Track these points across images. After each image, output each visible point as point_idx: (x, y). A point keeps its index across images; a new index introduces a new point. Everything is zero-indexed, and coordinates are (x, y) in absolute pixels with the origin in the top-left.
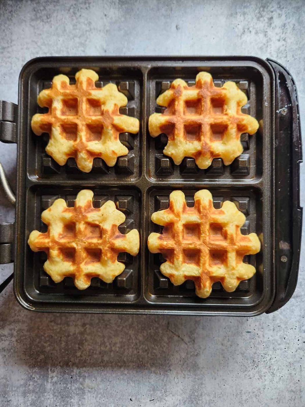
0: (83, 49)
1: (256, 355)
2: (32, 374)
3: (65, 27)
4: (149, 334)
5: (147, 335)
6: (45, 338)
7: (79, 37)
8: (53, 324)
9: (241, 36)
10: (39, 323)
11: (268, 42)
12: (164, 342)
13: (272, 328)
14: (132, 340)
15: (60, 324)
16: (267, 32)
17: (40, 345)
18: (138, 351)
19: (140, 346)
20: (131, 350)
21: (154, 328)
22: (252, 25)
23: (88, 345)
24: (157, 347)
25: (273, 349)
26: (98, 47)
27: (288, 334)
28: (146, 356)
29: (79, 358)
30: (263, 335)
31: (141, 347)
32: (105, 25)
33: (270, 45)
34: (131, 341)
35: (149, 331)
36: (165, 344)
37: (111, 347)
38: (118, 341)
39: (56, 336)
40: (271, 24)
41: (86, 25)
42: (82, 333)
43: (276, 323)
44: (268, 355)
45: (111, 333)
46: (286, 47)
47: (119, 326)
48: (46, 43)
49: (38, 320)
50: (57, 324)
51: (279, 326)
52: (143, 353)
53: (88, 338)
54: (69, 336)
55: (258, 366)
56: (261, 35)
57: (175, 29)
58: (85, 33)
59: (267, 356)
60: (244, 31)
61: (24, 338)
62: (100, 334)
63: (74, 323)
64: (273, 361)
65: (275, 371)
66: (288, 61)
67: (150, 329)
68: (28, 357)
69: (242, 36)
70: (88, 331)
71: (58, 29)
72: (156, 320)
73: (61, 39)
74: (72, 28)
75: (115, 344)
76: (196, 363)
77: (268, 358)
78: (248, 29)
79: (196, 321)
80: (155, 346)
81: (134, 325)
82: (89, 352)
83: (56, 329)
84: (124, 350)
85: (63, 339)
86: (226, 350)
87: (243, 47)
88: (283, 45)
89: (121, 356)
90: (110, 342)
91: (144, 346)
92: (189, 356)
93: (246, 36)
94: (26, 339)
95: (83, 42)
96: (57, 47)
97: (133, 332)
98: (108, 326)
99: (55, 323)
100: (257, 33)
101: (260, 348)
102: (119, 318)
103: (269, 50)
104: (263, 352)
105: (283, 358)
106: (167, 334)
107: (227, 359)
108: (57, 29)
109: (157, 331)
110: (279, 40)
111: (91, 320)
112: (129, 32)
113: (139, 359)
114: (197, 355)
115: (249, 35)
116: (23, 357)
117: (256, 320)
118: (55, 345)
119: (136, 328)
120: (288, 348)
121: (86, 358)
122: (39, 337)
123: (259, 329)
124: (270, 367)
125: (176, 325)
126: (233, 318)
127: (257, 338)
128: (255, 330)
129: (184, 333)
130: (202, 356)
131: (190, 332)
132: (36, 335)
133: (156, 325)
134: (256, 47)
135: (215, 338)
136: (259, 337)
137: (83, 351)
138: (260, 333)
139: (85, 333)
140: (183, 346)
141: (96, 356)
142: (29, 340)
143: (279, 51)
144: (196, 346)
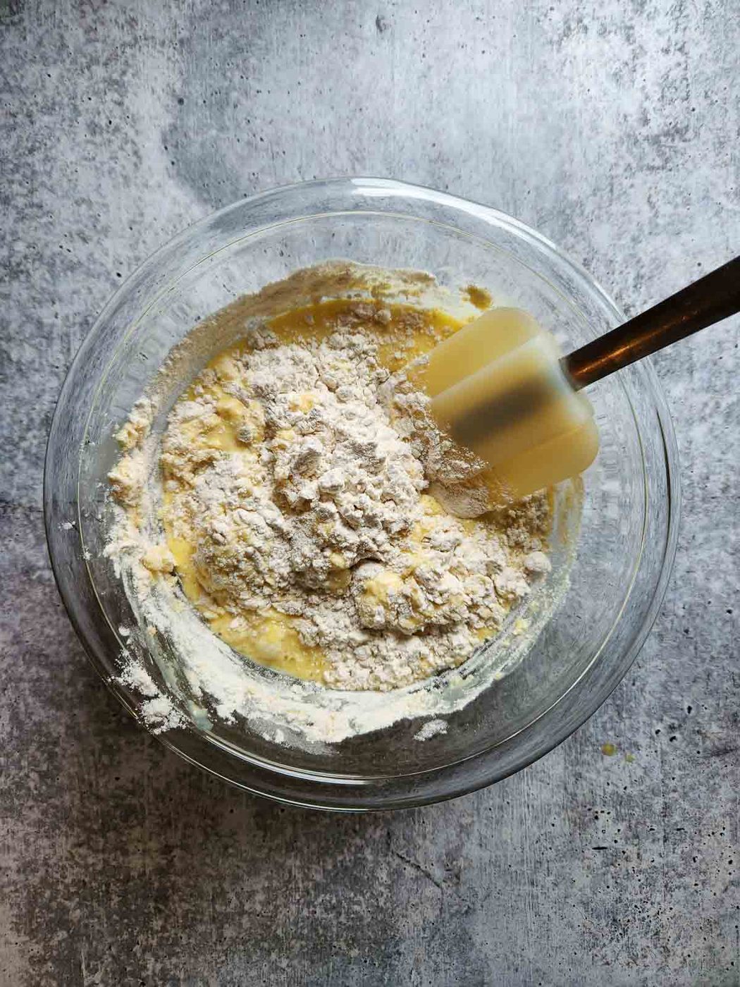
0: (116, 97)
1: (619, 905)
2: (38, 979)
3: (62, 37)
4: (339, 864)
5: (335, 866)
6: (67, 886)
7: (106, 64)
8: (83, 851)
9: (560, 43)
10: (48, 851)
11: (635, 57)
12: (381, 885)
13: (661, 836)
14: (297, 882)
15: (103, 851)
16: (632, 28)
17: (54, 905)
18: (312, 909)
19: (317, 897)
20: (293, 908)
21: (353, 849)
22: (589, 10)
23: (182, 900)
24: (361, 898)
25: (666, 886)
26: (159, 90)
27: (702, 847)
28: (335, 922)
29: (160, 935)
30: (638, 854)
31: (320, 900)
32: (176, 26)
33: (643, 65)
34: (292, 885)
35: (340, 858)
36: (382, 889)
37: (242, 905)
38: (259, 887)
39: (95, 880)
41: (123, 28)
42: (162, 872)
43: (673, 821)
44: (652, 903)
45: (238, 867)
46: (686, 69)
47: (260, 848)
48: (12, 83)
49: (45, 843)
50: (97, 851)
51: (678, 830)
52: (324, 916)
53: (180, 881)
54: (128, 879)
55: (625, 931)
56: (616, 39)
57: (374, 28)
58: (119, 53)
59: (648, 906)
60: (569, 28)
61: (12, 888)
62: (209, 871)
63: (141, 846)
64: (663, 918)
65: (671, 942)
66: (694, 110)
67: (342, 852)
68: (27, 938)
69: (563, 44)
70: (178, 864)
71: (45, 42)
72: (357, 827)
73: (54, 72)
74: (82, 39)
75: (252, 894)
76: (465, 931)
77: (652, 912)
78: (580, 21)
79: (461, 826)
80: (355, 895)
81: (299, 844)
82: (185, 916)
83: (93, 864)
84: (276, 907)
85: (112, 887)
86: (541, 898)
87: (567, 71)
88: (679, 64)
89: (269, 923)
90: (239, 889)
91: (328, 898)
92: (447, 916)
93: (573, 44)
94: (16, 891)
95: (115, 76)
96: (45, 96)
97: (298, 863)
98: (231, 851)
99: (90, 848)
100: (603, 32)
101: (630, 889)
102: (259, 828)
103: (639, 80)
104: (639, 896)
105: (690, 909)
106: (388, 863)
107: (546, 918)
108: (40, 43)
109: (359, 855)
110: (667, 51)
111: (184, 836)
112: (243, 42)
113: (316, 930)
114: (467, 912)
115: (583, 39)
116: (13, 937)
117: (618, 818)
118: (95, 904)
119: (306, 851)
120: (704, 883)
121: (176, 934)
122: (51, 886)
123: (627, 839)
124: (657, 934)
125: (409, 840)
126: (559, 814)
127: (623, 863)
128: (616, 842)
129: (433, 857)
130: (481, 915)
131: (447, 855)
132: (41, 882)
133: (358, 841)
134: (602, 73)
135: (513, 869)
136: (627, 859)
137: (168, 916)
138: (631, 850)
139: (172, 871)
140: (430, 891)
141: (204, 927)
142: (25, 894)
143: (666, 83)
144: (463, 889)
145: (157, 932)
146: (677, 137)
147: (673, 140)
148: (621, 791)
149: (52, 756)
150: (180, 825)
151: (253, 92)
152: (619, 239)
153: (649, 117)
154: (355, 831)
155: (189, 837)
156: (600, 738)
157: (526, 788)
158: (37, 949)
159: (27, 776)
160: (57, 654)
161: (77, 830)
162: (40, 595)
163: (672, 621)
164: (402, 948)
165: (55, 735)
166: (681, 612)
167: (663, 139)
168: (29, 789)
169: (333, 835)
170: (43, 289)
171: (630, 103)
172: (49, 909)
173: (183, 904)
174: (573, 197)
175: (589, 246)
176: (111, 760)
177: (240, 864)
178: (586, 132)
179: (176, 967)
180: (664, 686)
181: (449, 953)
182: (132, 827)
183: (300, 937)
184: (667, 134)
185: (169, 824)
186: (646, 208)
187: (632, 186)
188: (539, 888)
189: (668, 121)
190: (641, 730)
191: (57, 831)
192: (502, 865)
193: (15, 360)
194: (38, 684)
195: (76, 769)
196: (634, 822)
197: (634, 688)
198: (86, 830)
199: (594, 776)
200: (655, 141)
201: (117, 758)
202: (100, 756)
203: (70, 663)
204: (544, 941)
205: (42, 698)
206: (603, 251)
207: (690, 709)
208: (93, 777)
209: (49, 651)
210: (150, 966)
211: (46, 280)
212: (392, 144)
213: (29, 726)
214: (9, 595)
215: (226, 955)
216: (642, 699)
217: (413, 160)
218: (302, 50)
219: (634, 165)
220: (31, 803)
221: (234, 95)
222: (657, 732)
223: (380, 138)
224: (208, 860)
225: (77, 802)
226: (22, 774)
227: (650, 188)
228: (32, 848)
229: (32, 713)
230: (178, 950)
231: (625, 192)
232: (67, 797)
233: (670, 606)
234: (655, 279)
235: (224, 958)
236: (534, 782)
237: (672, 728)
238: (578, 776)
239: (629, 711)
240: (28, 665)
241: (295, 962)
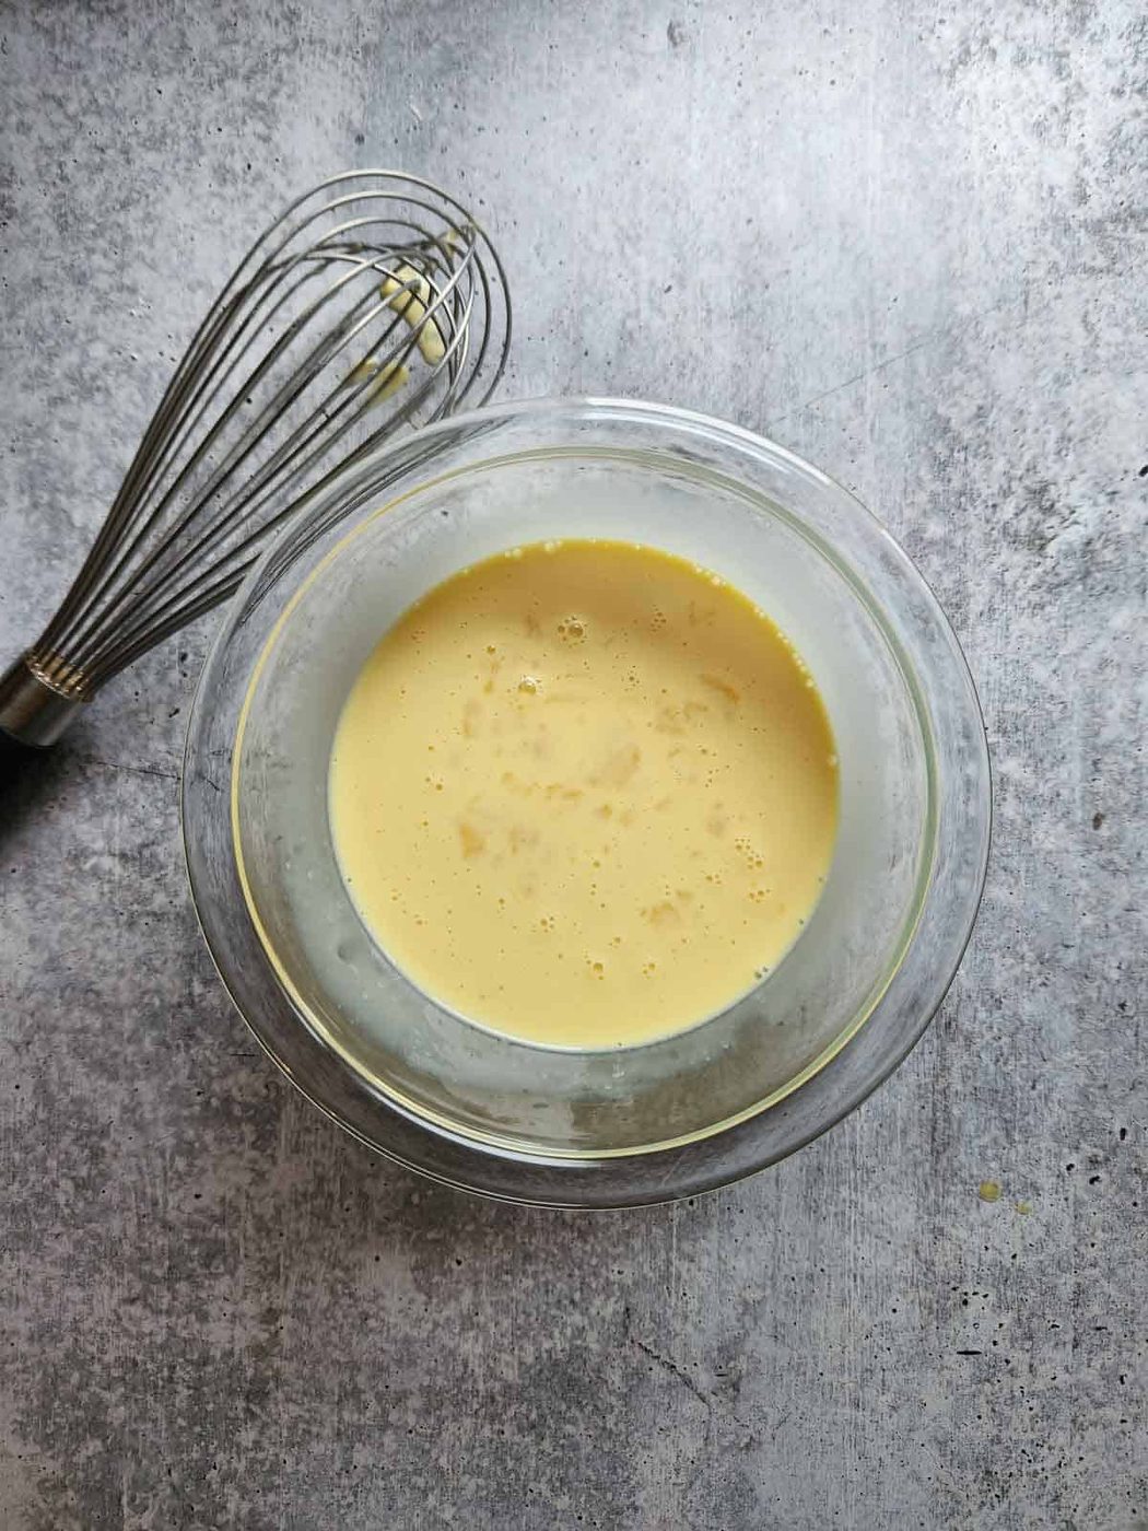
0: (261, 128)
1: (996, 1448)
2: (51, 1516)
3: (183, 34)
4: (545, 1355)
5: (538, 1358)
6: (106, 1367)
7: (247, 79)
8: (136, 1310)
9: (952, 74)
10: (80, 1307)
11: (1069, 100)
12: (610, 1393)
13: (1069, 1337)
14: (475, 1381)
15: (169, 1313)
16: (1065, 55)
17: (84, 1396)
18: (497, 1427)
19: (506, 1406)
20: (468, 1422)
21: (569, 1331)
22: (999, 25)
23: (288, 1400)
24: (578, 1414)
25: (1074, 1421)
26: (328, 123)
27: (1136, 1361)
28: (533, 1451)
29: (252, 1454)
30: (1031, 1366)
31: (511, 1413)
32: (359, 24)
33: (1082, 112)
34: (468, 1386)
35: (547, 1345)
36: (613, 1400)
37: (385, 1413)
38: (413, 1386)
39: (153, 1360)
40: (1084, 19)
41: (277, 24)
42: (260, 1351)
43: (1088, 1315)
44: (1050, 1448)
45: (382, 1350)
47: (417, 1321)
48: (102, 101)
49: (76, 1294)
50: (158, 1312)
51: (1099, 1329)
52: (517, 1438)
53: (290, 1369)
54: (205, 1360)
55: (1005, 1492)
56: (1041, 72)
57: (665, 39)
58: (269, 60)
59: (1044, 1452)
60: (967, 52)
61: (19, 1365)
62: (336, 1354)
63: (229, 1308)
64: (1069, 1474)
65: (1079, 1514)
67: (551, 1337)
68: (38, 1449)
69: (958, 75)
70: (287, 1341)
71: (156, 41)
72: (577, 1296)
73: (168, 86)
74: (214, 38)
75: (401, 1398)
76: (743, 1477)
77: (1050, 1463)
78: (985, 41)
79: (745, 1303)
80: (569, 1408)
81: (482, 1319)
82: (292, 1428)
83: (151, 1334)
84: (441, 1421)
85: (179, 1373)
86: (870, 1429)
87: (961, 115)
88: (1137, 113)
89: (427, 1446)
90: (381, 1388)
91: (523, 1409)
92: (716, 1451)
93: (973, 76)
94: (26, 1370)
95: (261, 97)
96: (151, 123)
97: (479, 1349)
98: (372, 1323)
99: (146, 1305)
100: (1021, 60)
101: (1015, 1422)
102: (419, 1288)
103: (1074, 135)
104: (1031, 1436)
105: (1112, 1461)
106: (625, 1358)
107: (875, 1463)
108: (148, 42)
109: (579, 1342)
110: (1119, 93)
111: (299, 1294)
112: (459, 54)
113: (503, 1461)
114: (748, 1446)
115: (988, 70)
116: (15, 1446)
117: (1001, 1305)
118: (150, 1398)
119: (493, 1330)
120: (1136, 1419)
121: (277, 1455)
122: (81, 1365)
123: (1013, 1340)
124: (1057, 1498)
125: (659, 1322)
126: (904, 1293)
127: (1005, 1379)
128: (995, 1343)
129: (696, 1352)
130: (770, 1451)
131: (720, 1350)
132: (67, 1357)
133: (577, 1319)
134: (1016, 121)
135: (826, 1378)
136: (1011, 1372)
137: (265, 1425)
138: (1019, 1358)
139: (276, 1350)
140: (690, 1407)
141: (322, 1446)
142: (39, 1376)
143: (1117, 142)
144: (743, 1407)
145: (247, 1449)
146: (1132, 226)
147: (1125, 229)
148: (1007, 1262)
149: (96, 1155)
150: (293, 1278)
151: (471, 130)
152: (1036, 377)
153: (1089, 192)
154: (572, 1302)
155: (308, 1297)
156: (975, 1172)
157: (853, 1248)
158: (52, 1467)
159: (55, 1184)
160: (115, 989)
161: (129, 1276)
162: (94, 897)
163: (1099, 988)
164: (640, 1499)
165: (103, 1120)
166: (1114, 975)
167: (1110, 227)
168: (57, 1205)
169: (537, 1309)
170: (129, 417)
171: (1059, 170)
172: (76, 1403)
173: (291, 1406)
174: (964, 309)
175: (987, 386)
176: (190, 1165)
177: (386, 1346)
178: (989, 211)
179: (274, 1509)
180: (1084, 1094)
181: (716, 1512)
182: (216, 1276)
183: (477, 1472)
184: (1116, 219)
185: (276, 1274)
186: (1079, 330)
187: (1058, 297)
188: (867, 1413)
189: (1118, 200)
190: (1043, 1162)
191: (97, 1277)
192: (809, 1373)
193: (78, 524)
194: (81, 1037)
195: (134, 1177)
196: (1026, 1313)
197: (1034, 1093)
198: (142, 1276)
199: (963, 1234)
200: (1096, 228)
201: (198, 1162)
202: (172, 1159)
203: (135, 1006)
204: (871, 1501)
205: (87, 1060)
206: (1009, 396)
207: (1123, 1132)
208: (159, 1192)
209: (103, 985)
210: (231, 1506)
211: (136, 405)
212: (682, 214)
213: (62, 1103)
214: (45, 894)
215: (356, 1496)
216: (1045, 1112)
217: (716, 244)
218: (550, 68)
219: (1063, 265)
220: (58, 1228)
221: (443, 132)
222: (1070, 1167)
223: (665, 206)
224: (335, 1337)
225: (131, 1230)
226: (46, 1180)
227: (1087, 301)
228: (55, 1302)
229: (69, 1084)
230: (278, 1481)
231: (1047, 306)
232: (116, 1224)
233: (1096, 963)
234: (1090, 443)
235: (351, 1499)
236: (867, 1237)
237: (1093, 1162)
238: (938, 1233)
239: (1025, 1131)
240: (68, 1005)
241: (466, 1513)
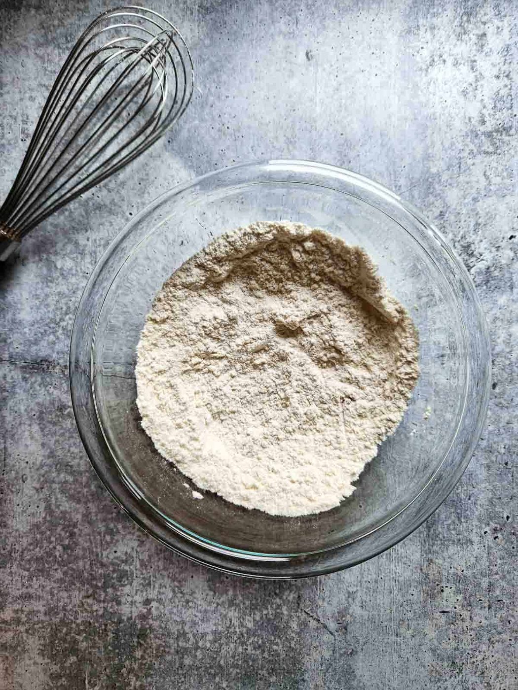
1: (457, 652)
4: (264, 616)
5: (262, 618)
6: (78, 625)
8: (90, 601)
9: (427, 71)
10: (66, 600)
11: (477, 81)
12: (293, 632)
13: (486, 605)
14: (235, 628)
15: (104, 602)
16: (475, 61)
17: (68, 638)
18: (245, 647)
19: (248, 638)
20: (232, 646)
21: (274, 606)
22: (447, 49)
23: (156, 637)
24: (279, 641)
25: (489, 640)
27: (515, 614)
28: (260, 657)
29: (140, 661)
30: (471, 617)
31: (250, 641)
33: (482, 86)
34: (232, 630)
35: (265, 612)
36: (293, 635)
37: (197, 642)
38: (209, 630)
39: (98, 622)
40: (482, 46)
42: (143, 617)
43: (495, 595)
44: (479, 652)
45: (196, 616)
46: (511, 89)
47: (210, 603)
49: (65, 594)
50: (100, 601)
51: (499, 601)
52: (253, 652)
53: (156, 624)
54: (120, 621)
55: (461, 671)
56: (465, 69)
57: (305, 57)
59: (477, 653)
60: (433, 61)
61: (40, 625)
62: (176, 618)
63: (130, 599)
64: (487, 662)
65: (492, 680)
66: (515, 115)
67: (267, 609)
68: (49, 661)
69: (429, 71)
70: (154, 612)
72: (277, 591)
75: (204, 635)
76: (350, 667)
77: (480, 658)
78: (441, 56)
79: (349, 593)
80: (275, 639)
81: (237, 601)
82: (157, 649)
83: (97, 611)
84: (221, 645)
85: (109, 627)
86: (403, 645)
87: (431, 88)
88: (506, 86)
89: (215, 656)
90: (195, 632)
91: (256, 639)
92: (337, 655)
93: (436, 71)
94: (43, 627)
97: (236, 614)
98: (190, 604)
99: (94, 599)
100: (456, 64)
101: (465, 641)
102: (211, 590)
103: (479, 97)
104: (471, 647)
105: (506, 657)
106: (298, 617)
107: (406, 659)
109: (278, 611)
110: (498, 77)
111: (159, 593)
112: (218, 65)
113: (247, 662)
114: (351, 653)
115: (442, 68)
116: (39, 660)
117: (458, 592)
118: (97, 638)
119: (242, 606)
120: (516, 638)
121: (151, 661)
122: (67, 625)
123: (463, 606)
124: (483, 673)
125: (313, 601)
126: (416, 587)
127: (460, 623)
128: (455, 608)
129: (329, 614)
130: (361, 656)
131: (338, 613)
132: (61, 621)
133: (278, 600)
134: (455, 90)
135: (384, 624)
136: (463, 620)
137: (147, 648)
138: (466, 614)
139: (150, 617)
140: (326, 637)
141: (170, 657)
142: (49, 630)
143: (497, 98)
144: (349, 637)
145: (139, 659)
146: (504, 133)
147: (501, 135)
148: (460, 573)
149: (72, 535)
150: (157, 586)
151: (223, 98)
152: (465, 198)
153: (485, 119)
154: (276, 594)
155: (163, 593)
156: (446, 535)
157: (394, 568)
158: (56, 668)
159: (55, 548)
160: (79, 464)
161: (87, 586)
162: (69, 426)
163: (497, 457)
164: (306, 677)
165: (75, 520)
166: (503, 451)
167: (495, 134)
168: (56, 557)
169: (261, 597)
170: (80, 221)
171: (473, 110)
172: (65, 641)
173: (157, 640)
174: (434, 170)
175: (444, 203)
176: (112, 539)
177: (197, 614)
178: (444, 128)
179: (150, 684)
180: (491, 501)
181: (339, 682)
182: (124, 586)
183: (236, 666)
184: (497, 131)
185: (149, 584)
186: (483, 179)
187: (473, 164)
188: (402, 638)
189: (499, 122)
190: (474, 531)
191: (73, 587)
192: (377, 621)
193: (59, 267)
194: (64, 485)
195: (88, 544)
196: (468, 595)
197: (470, 502)
198: (92, 586)
199: (441, 562)
200: (489, 135)
201: (116, 538)
202: (104, 536)
203: (87, 471)
204: (404, 676)
205: (67, 495)
206: (454, 207)
207: (508, 518)
208: (99, 550)
209: (74, 463)
210: (132, 683)
211: (83, 216)
212: (314, 132)
213: (57, 513)
214: (48, 425)
215: (185, 677)
216: (475, 509)
217: (328, 144)
218: (256, 71)
219: (475, 151)
220: (56, 567)
221: (211, 98)
222: (485, 533)
223: (306, 128)
224: (175, 610)
225: (87, 567)
226: (51, 546)
227: (486, 166)
228: (55, 598)
229: (60, 505)
230: (152, 672)
231: (469, 168)
232: (81, 564)
233: (495, 446)
234: (488, 226)
235: (183, 679)
236: (400, 564)
237: (495, 530)
238: (430, 561)
239: (466, 517)
240: (59, 472)
241: (232, 684)
